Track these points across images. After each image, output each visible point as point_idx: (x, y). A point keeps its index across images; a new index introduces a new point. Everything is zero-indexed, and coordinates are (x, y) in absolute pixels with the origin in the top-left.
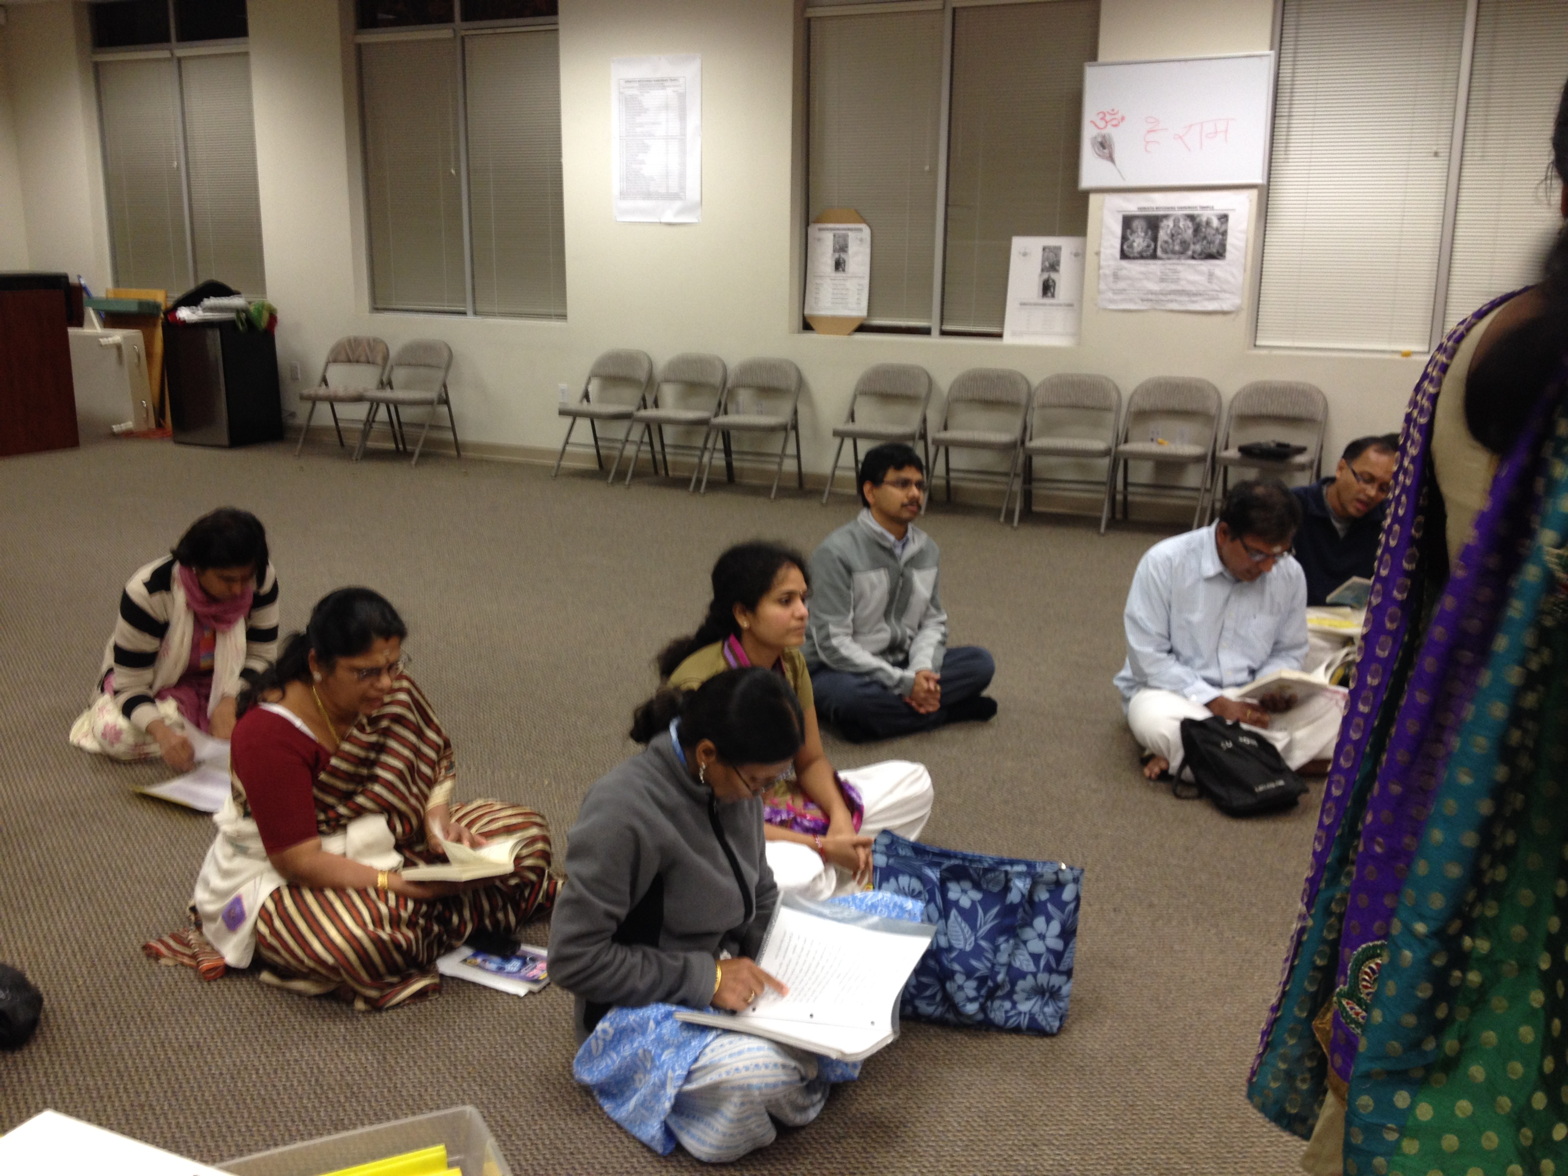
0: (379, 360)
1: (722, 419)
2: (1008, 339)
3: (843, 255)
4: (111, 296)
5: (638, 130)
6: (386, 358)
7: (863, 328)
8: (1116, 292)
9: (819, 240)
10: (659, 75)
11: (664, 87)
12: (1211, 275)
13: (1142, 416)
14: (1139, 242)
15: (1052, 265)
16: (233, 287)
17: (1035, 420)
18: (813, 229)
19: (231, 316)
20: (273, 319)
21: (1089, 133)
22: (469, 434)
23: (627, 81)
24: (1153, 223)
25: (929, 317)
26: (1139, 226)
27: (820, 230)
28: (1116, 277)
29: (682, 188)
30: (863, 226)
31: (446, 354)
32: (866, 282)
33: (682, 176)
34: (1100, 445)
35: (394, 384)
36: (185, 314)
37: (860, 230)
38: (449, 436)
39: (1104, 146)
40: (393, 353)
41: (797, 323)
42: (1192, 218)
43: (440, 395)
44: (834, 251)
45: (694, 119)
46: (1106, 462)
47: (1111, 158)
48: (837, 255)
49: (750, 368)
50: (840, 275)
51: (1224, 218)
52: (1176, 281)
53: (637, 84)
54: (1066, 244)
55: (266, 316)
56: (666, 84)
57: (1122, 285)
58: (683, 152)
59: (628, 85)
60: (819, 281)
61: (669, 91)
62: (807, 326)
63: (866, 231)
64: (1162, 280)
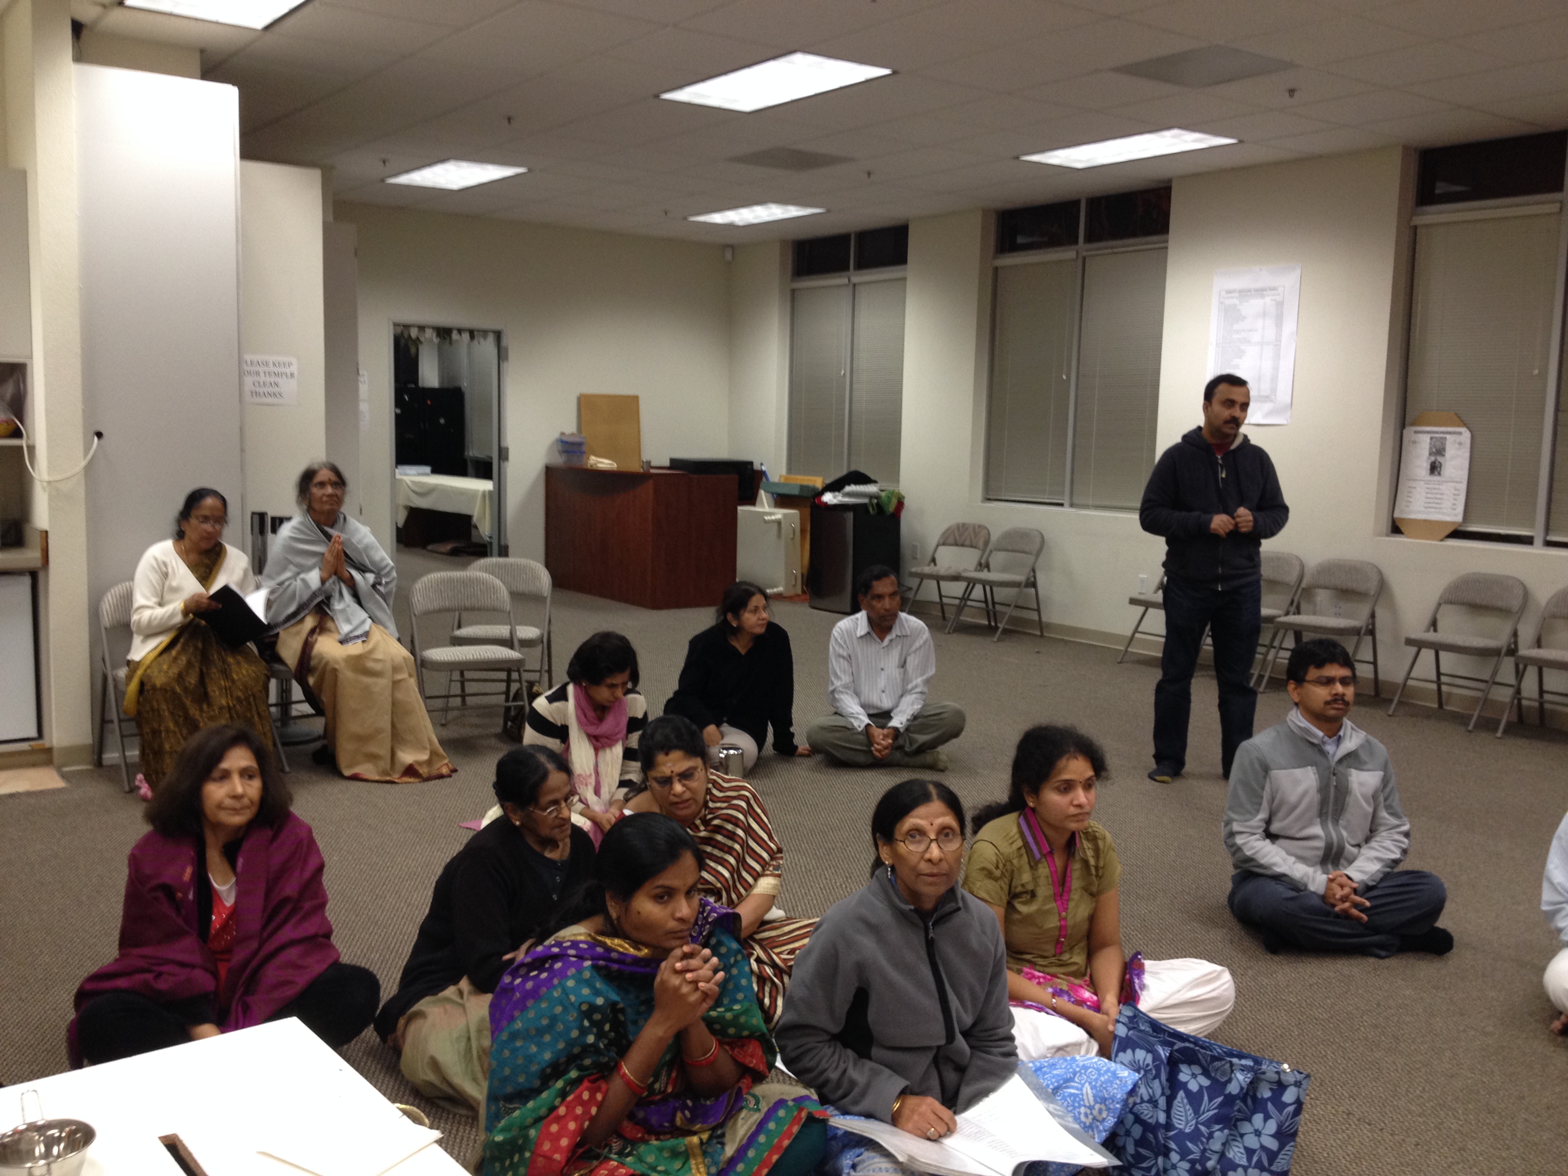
0: (981, 544)
1: (1292, 619)
3: (1439, 459)
4: (782, 480)
5: (1235, 336)
6: (987, 542)
7: (1457, 534)
9: (1415, 442)
10: (1259, 285)
11: (1263, 296)
16: (873, 477)
18: (1409, 432)
19: (865, 501)
20: (900, 504)
22: (1053, 616)
23: (1229, 292)
25: (1532, 526)
27: (1416, 432)
29: (1274, 390)
30: (1463, 430)
31: (1038, 540)
32: (1463, 487)
33: (1274, 379)
35: (992, 566)
36: (828, 498)
37: (1460, 433)
38: (1034, 616)
40: (994, 538)
41: (1385, 525)
43: (1028, 579)
44: (1430, 454)
45: (1290, 326)
48: (1433, 459)
49: (1329, 569)
50: (1435, 478)
53: (1237, 295)
55: (894, 502)
56: (1265, 293)
58: (1277, 357)
59: (1229, 295)
60: (1411, 484)
61: (1268, 300)
62: (1396, 529)
63: (1466, 435)
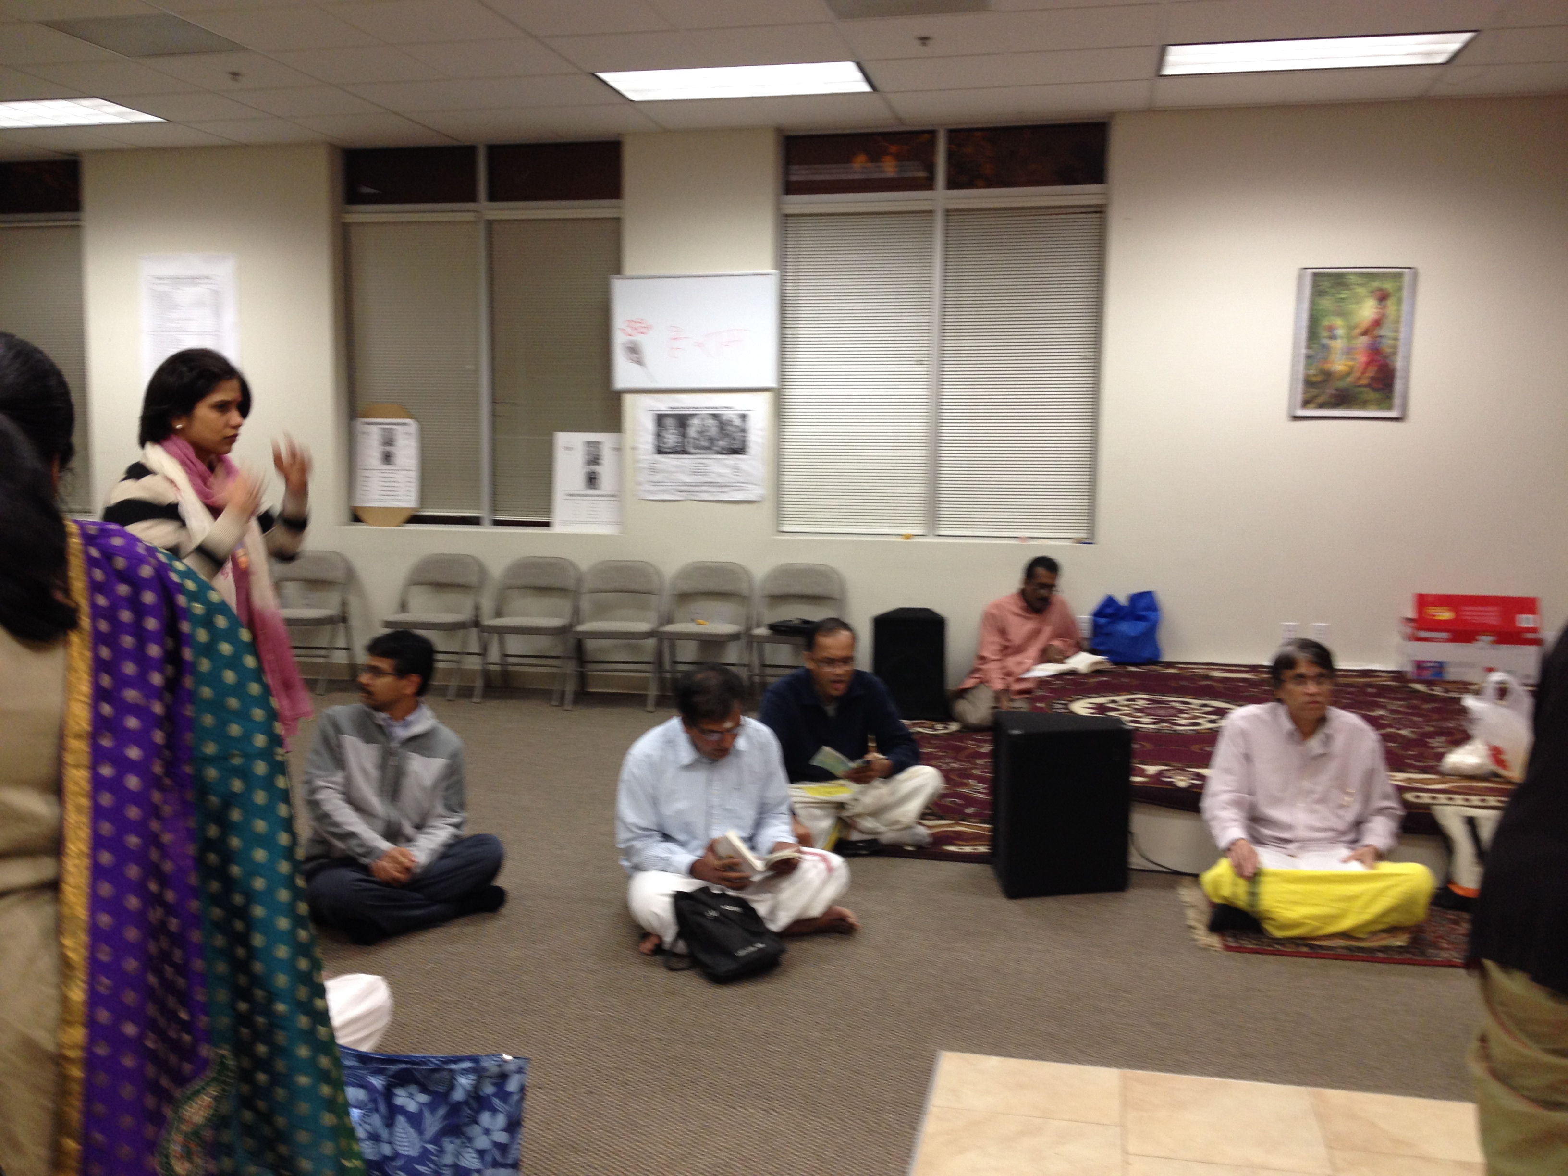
2: (558, 528)
3: (391, 449)
5: (170, 325)
7: (414, 519)
8: (656, 483)
9: (365, 434)
10: (190, 273)
11: (197, 285)
12: (736, 469)
13: (684, 597)
14: (671, 438)
15: (594, 459)
17: (586, 604)
18: (358, 423)
21: (620, 338)
23: (159, 278)
24: (682, 421)
25: (477, 507)
26: (669, 422)
27: (366, 424)
28: (653, 470)
30: (411, 421)
32: (416, 474)
34: (643, 627)
37: (408, 424)
39: (634, 351)
41: (345, 515)
42: (715, 416)
44: (382, 444)
45: (230, 316)
46: (651, 642)
47: (640, 362)
48: (384, 449)
50: (389, 467)
51: (743, 417)
52: (705, 473)
53: (168, 281)
54: (605, 439)
56: (198, 281)
57: (658, 477)
59: (159, 281)
60: (366, 473)
61: (202, 288)
62: (356, 517)
63: (412, 426)
64: (695, 473)
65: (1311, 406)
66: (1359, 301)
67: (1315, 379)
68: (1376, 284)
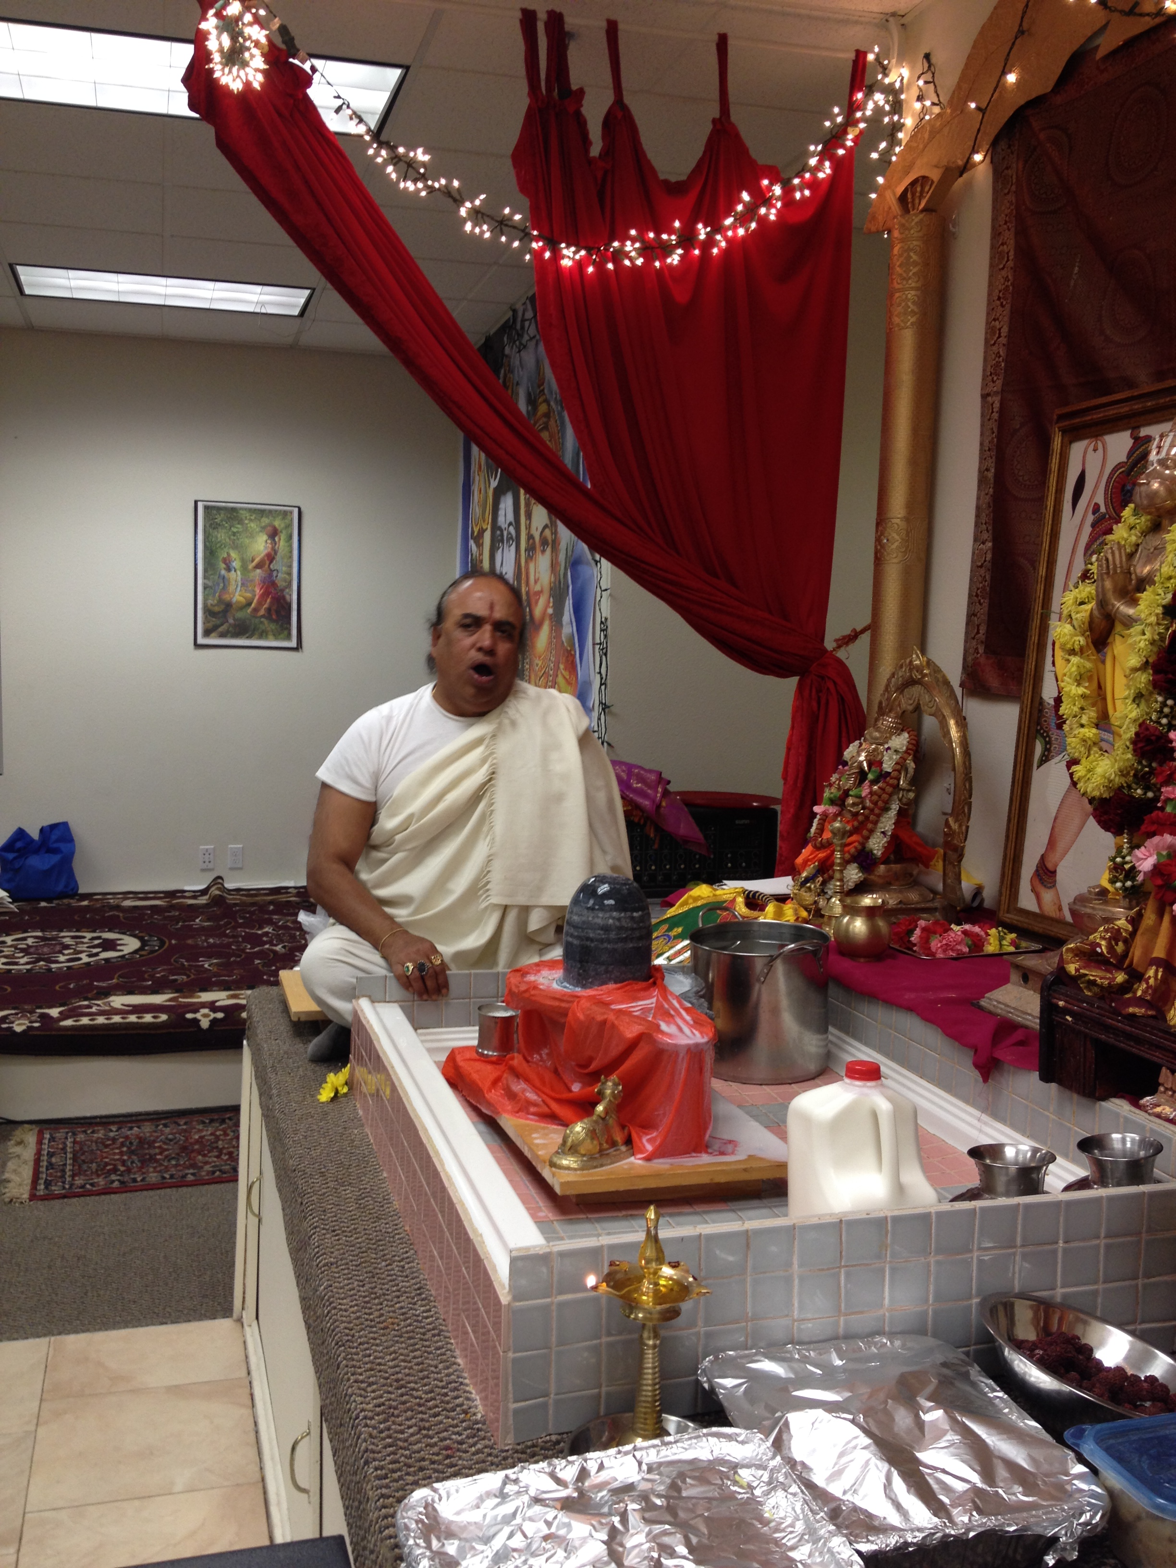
65: (213, 635)
66: (252, 536)
67: (216, 609)
68: (265, 521)
